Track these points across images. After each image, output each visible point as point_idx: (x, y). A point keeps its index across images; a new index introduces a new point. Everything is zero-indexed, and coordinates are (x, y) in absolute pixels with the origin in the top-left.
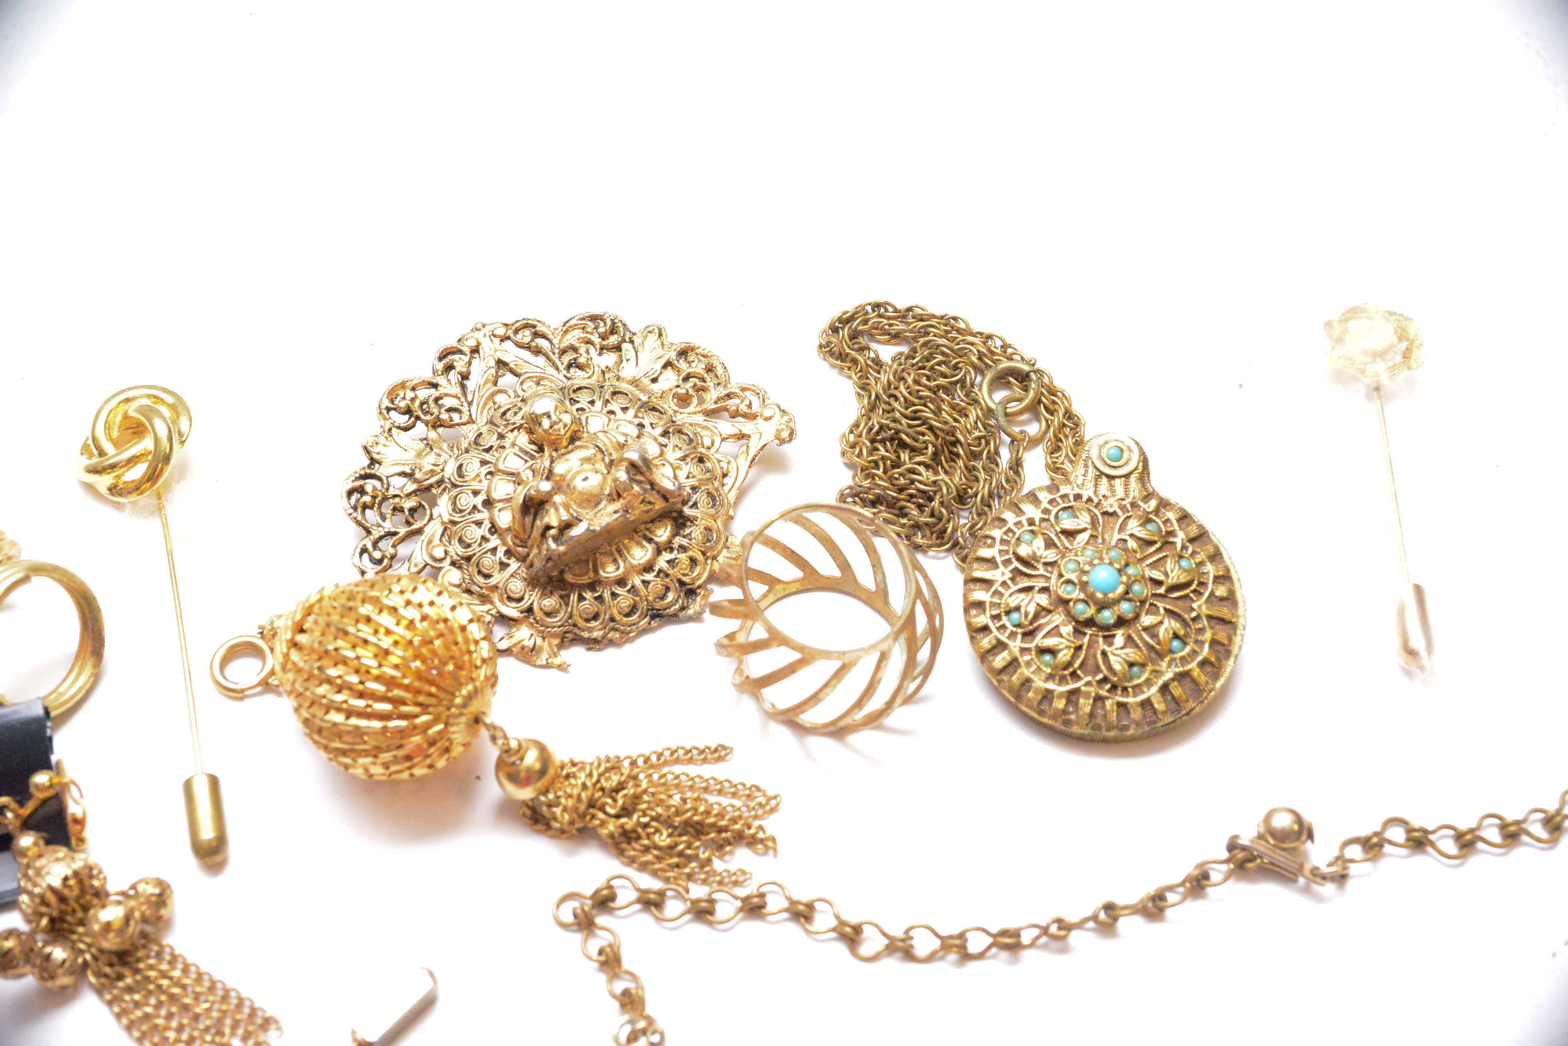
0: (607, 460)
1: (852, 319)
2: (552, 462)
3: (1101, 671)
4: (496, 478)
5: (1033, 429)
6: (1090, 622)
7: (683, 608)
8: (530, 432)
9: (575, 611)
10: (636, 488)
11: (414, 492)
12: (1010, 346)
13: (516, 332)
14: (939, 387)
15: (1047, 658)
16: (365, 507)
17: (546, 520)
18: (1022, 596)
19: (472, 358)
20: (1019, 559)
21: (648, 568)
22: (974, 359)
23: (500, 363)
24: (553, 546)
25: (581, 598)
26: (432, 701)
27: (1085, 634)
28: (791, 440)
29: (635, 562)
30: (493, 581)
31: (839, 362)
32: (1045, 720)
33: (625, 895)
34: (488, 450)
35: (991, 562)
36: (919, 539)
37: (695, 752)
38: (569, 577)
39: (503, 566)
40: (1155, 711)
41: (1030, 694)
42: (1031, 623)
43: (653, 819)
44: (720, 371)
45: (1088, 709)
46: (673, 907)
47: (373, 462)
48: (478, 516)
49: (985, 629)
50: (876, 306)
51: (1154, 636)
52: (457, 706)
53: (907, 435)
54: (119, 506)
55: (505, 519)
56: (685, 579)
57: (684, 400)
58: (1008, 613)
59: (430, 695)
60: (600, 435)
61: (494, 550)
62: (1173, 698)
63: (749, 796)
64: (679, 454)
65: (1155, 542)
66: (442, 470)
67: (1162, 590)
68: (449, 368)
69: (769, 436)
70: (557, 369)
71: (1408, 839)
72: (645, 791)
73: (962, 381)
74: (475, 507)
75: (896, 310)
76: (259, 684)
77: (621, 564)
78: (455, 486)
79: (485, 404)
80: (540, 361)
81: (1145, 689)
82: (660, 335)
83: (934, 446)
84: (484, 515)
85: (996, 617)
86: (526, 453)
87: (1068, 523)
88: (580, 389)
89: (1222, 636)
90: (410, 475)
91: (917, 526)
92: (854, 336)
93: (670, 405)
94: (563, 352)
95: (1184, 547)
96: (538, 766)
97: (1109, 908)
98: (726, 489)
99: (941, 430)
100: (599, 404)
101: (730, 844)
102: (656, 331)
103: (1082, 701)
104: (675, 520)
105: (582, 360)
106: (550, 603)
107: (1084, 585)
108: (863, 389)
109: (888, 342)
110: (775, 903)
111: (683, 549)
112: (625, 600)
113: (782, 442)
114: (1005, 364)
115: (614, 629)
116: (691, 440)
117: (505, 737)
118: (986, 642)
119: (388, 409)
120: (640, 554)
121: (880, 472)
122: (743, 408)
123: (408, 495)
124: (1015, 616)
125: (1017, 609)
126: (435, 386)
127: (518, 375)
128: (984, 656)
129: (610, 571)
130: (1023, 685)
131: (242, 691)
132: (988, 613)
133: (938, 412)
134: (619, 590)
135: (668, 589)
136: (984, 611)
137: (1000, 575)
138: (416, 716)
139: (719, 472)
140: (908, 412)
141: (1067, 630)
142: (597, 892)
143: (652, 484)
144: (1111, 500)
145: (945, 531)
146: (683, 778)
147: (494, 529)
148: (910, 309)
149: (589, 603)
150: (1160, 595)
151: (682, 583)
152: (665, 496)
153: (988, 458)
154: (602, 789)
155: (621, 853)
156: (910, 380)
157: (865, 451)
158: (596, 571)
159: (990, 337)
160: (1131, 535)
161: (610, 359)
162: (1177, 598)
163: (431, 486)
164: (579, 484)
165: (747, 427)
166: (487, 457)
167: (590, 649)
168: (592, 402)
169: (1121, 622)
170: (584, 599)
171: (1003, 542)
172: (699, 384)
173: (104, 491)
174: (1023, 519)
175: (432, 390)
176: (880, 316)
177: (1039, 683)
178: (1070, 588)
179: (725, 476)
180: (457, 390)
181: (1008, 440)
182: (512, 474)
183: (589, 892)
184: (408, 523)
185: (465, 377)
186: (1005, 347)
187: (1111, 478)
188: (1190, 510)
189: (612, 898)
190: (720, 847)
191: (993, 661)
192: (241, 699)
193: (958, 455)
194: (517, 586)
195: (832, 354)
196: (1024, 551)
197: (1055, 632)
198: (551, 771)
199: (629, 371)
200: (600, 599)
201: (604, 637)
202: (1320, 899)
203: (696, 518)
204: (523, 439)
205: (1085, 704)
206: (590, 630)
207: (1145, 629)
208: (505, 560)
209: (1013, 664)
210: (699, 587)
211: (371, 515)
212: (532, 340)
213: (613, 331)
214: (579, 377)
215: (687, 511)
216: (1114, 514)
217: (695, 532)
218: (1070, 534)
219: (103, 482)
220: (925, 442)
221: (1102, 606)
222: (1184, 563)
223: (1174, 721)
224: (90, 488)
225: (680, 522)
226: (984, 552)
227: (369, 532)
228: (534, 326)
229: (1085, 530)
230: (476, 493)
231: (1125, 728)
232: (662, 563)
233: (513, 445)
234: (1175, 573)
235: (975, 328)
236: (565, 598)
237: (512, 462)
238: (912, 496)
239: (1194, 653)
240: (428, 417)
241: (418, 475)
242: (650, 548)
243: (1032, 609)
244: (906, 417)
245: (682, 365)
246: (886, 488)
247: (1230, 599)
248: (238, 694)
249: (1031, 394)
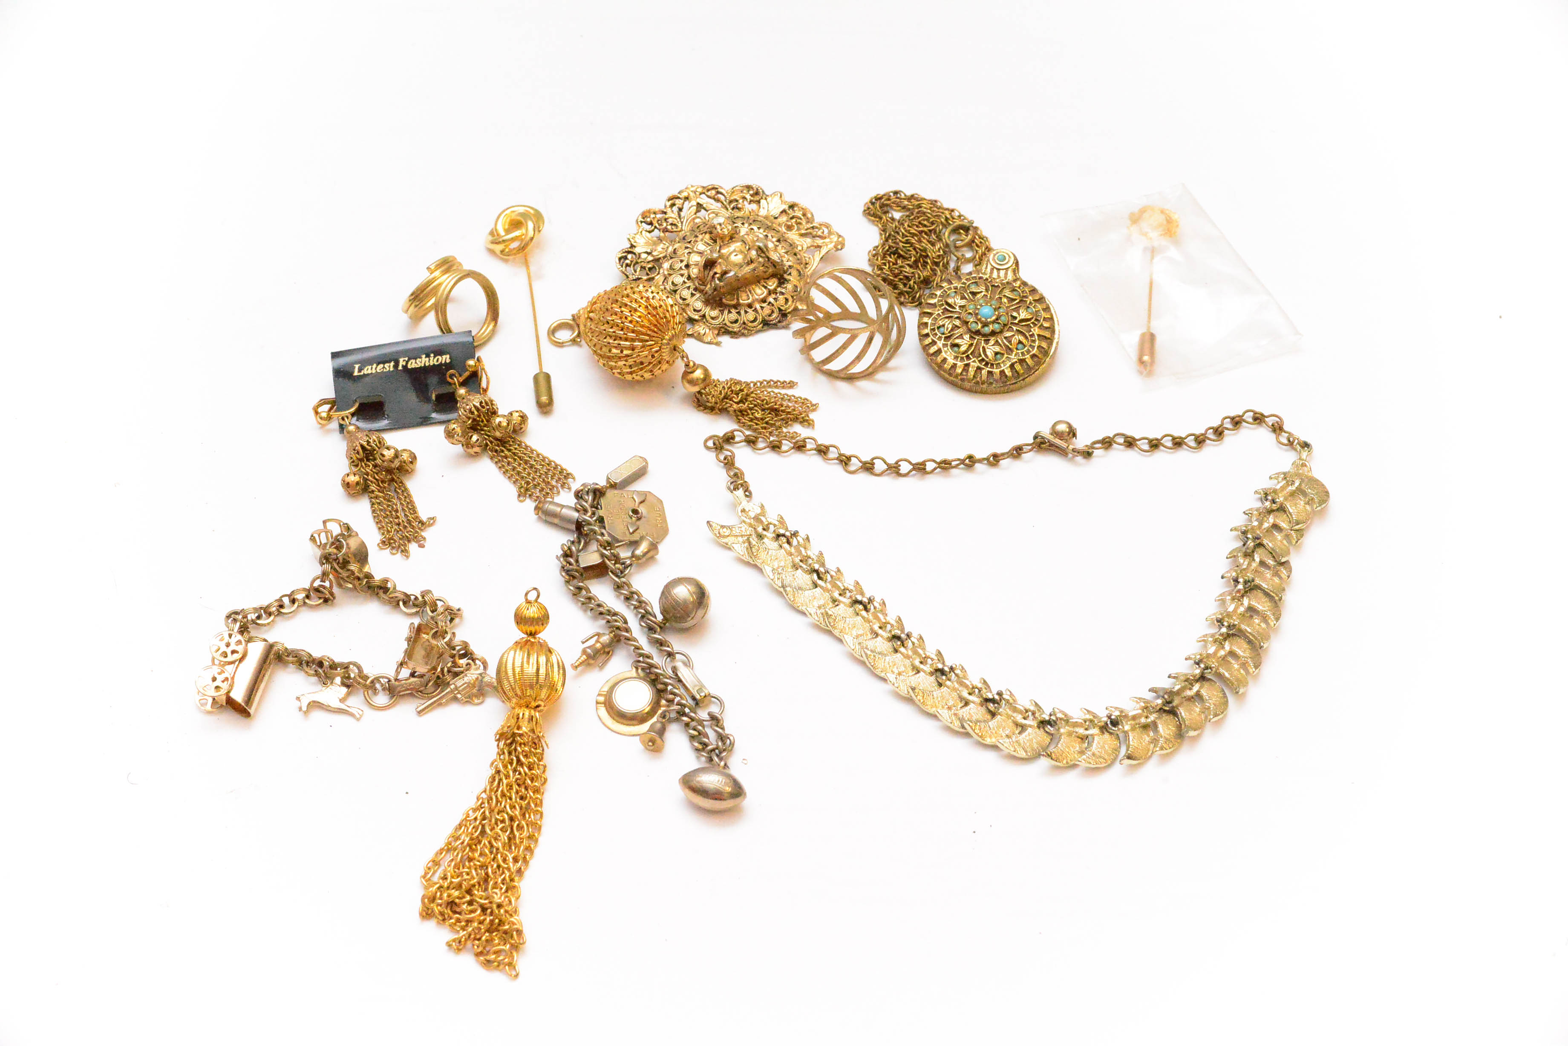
0: (747, 247)
1: (881, 198)
2: (720, 247)
3: (980, 355)
4: (692, 255)
5: (969, 255)
6: (978, 332)
7: (779, 322)
8: (711, 233)
9: (726, 318)
10: (761, 259)
11: (652, 261)
12: (962, 216)
13: (708, 190)
14: (922, 231)
15: (956, 349)
16: (627, 265)
17: (715, 270)
18: (947, 320)
19: (685, 201)
20: (948, 304)
21: (764, 301)
22: (943, 220)
23: (700, 206)
24: (717, 282)
25: (730, 312)
26: (655, 335)
27: (975, 338)
28: (842, 249)
29: (757, 297)
30: (687, 302)
31: (873, 218)
32: (952, 378)
33: (739, 436)
34: (690, 242)
35: (934, 305)
36: (902, 299)
37: (779, 383)
38: (724, 301)
39: (693, 295)
40: (1006, 376)
41: (946, 366)
42: (949, 332)
43: (755, 406)
44: (809, 216)
45: (972, 373)
46: (761, 445)
47: (632, 246)
48: (682, 272)
49: (927, 335)
50: (896, 193)
51: (1010, 342)
52: (666, 340)
53: (902, 250)
54: (506, 261)
55: (694, 271)
56: (782, 308)
57: (789, 228)
58: (938, 328)
59: (655, 332)
60: (746, 236)
61: (689, 288)
62: (1016, 371)
63: (803, 403)
64: (784, 251)
65: (1016, 299)
66: (666, 251)
67: (1016, 321)
68: (673, 205)
69: (831, 246)
70: (727, 209)
71: (1125, 442)
72: (752, 393)
73: (935, 230)
74: (681, 268)
75: (905, 195)
76: (571, 340)
77: (750, 296)
78: (671, 258)
79: (690, 222)
80: (719, 205)
81: (1002, 365)
82: (781, 197)
83: (915, 257)
84: (685, 272)
85: (933, 330)
86: (708, 244)
87: (974, 289)
88: (738, 217)
89: (1044, 345)
90: (649, 253)
91: (901, 294)
92: (882, 206)
93: (783, 229)
94: (731, 202)
95: (1030, 303)
96: (702, 376)
97: (970, 457)
98: (807, 270)
99: (920, 249)
100: (746, 225)
101: (791, 420)
102: (779, 195)
103: (970, 369)
104: (779, 280)
105: (740, 206)
106: (714, 313)
107: (977, 314)
108: (883, 231)
109: (899, 211)
110: (810, 445)
111: (782, 294)
112: (751, 315)
113: (837, 250)
114: (958, 223)
115: (745, 328)
116: (791, 245)
117: (687, 358)
118: (928, 341)
119: (641, 222)
120: (760, 292)
121: (887, 267)
122: (819, 233)
123: (648, 262)
124: (942, 329)
125: (943, 326)
126: (665, 213)
127: (707, 211)
128: (925, 348)
129: (744, 300)
130: (942, 361)
131: (563, 343)
132: (929, 328)
133: (920, 241)
134: (749, 310)
135: (773, 312)
136: (927, 327)
137: (938, 311)
138: (647, 341)
139: (804, 262)
140: (903, 240)
141: (966, 337)
142: (725, 434)
143: (768, 258)
144: (998, 280)
145: (915, 296)
146: (772, 393)
147: (689, 278)
148: (912, 196)
149: (733, 316)
150: (1015, 323)
151: (780, 310)
152: (774, 264)
153: (943, 266)
154: (732, 391)
155: (739, 421)
156: (906, 225)
157: (879, 258)
158: (738, 299)
159: (953, 211)
160: (1005, 296)
161: (754, 206)
162: (1025, 325)
163: (660, 258)
164: (733, 258)
165: (819, 242)
166: (689, 246)
167: (732, 337)
168: (743, 224)
169: (993, 333)
170: (731, 312)
171: (940, 296)
172: (799, 221)
173: (498, 252)
174: (952, 286)
175: (664, 215)
176: (897, 198)
177: (951, 361)
178: (970, 316)
179: (806, 264)
180: (675, 215)
181: (956, 258)
182: (700, 253)
183: (721, 434)
184: (648, 274)
185: (680, 210)
186: (960, 216)
187: (998, 270)
188: (1037, 287)
189: (733, 438)
190: (786, 422)
191: (929, 349)
192: (562, 347)
193: (927, 263)
194: (699, 305)
195: (869, 214)
196: (950, 301)
197: (961, 337)
198: (708, 381)
199: (763, 212)
200: (739, 313)
201: (740, 331)
202: (1077, 464)
203: (790, 280)
204: (707, 236)
205: (972, 371)
206: (733, 328)
207: (1005, 338)
208: (694, 292)
209: (939, 351)
210: (789, 313)
211: (630, 270)
212: (716, 195)
213: (757, 193)
214: (738, 214)
215: (786, 276)
216: (998, 286)
217: (790, 286)
218: (974, 294)
219: (498, 248)
220: (910, 254)
221: (985, 325)
222: (1029, 310)
223: (1016, 383)
224: (492, 252)
225: (782, 281)
226: (932, 301)
227: (628, 277)
228: (717, 188)
229: (981, 292)
230: (682, 261)
231: (991, 383)
232: (771, 299)
233: (702, 240)
234: (1023, 314)
235: (946, 206)
236: (722, 312)
237: (701, 247)
238: (901, 279)
239: (1028, 352)
240: (661, 227)
241: (654, 253)
242: (766, 292)
243: (950, 326)
244: (903, 242)
245: (790, 212)
246: (888, 275)
247: (1052, 329)
248: (560, 345)
249: (970, 237)
